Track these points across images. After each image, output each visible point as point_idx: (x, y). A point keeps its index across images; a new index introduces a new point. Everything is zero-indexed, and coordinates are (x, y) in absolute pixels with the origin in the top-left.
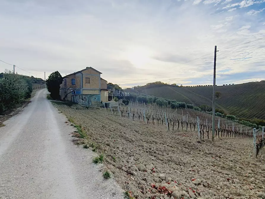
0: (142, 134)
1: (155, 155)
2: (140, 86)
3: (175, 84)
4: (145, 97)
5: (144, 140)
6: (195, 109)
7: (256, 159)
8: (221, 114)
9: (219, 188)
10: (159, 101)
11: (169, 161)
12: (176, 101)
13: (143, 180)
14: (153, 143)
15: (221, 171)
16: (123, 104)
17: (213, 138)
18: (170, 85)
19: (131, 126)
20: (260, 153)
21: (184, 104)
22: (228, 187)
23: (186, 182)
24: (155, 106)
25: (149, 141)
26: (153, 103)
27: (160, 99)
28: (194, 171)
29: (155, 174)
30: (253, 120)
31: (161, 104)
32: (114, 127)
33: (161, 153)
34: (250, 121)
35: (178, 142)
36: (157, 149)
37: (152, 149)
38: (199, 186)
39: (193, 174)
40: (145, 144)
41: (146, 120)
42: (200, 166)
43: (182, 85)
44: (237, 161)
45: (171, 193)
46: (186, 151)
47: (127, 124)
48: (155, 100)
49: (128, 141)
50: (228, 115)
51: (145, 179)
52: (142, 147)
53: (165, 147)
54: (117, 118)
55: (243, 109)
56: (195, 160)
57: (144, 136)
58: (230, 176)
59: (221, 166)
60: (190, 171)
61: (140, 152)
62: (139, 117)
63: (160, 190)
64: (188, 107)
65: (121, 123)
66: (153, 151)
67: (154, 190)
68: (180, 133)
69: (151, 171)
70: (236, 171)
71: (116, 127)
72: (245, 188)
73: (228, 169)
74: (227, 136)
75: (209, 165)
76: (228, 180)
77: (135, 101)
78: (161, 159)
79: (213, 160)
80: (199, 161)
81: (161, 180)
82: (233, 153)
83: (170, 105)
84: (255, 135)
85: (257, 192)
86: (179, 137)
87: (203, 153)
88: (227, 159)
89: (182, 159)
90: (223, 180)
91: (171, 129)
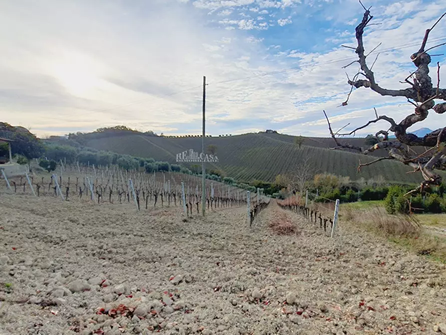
0: (84, 224)
1: (109, 256)
2: (82, 133)
3: (152, 132)
4: (95, 153)
5: (88, 235)
6: (184, 172)
7: (250, 230)
8: (217, 176)
9: (206, 278)
10: (124, 160)
11: (135, 260)
12: (154, 161)
13: (81, 306)
14: (107, 236)
15: (210, 254)
16: (42, 170)
17: (204, 211)
18: (144, 132)
19: (60, 211)
20: (254, 222)
21: (166, 164)
22: (217, 274)
23: (161, 285)
24: (116, 170)
25: (98, 234)
26: (111, 164)
27: (126, 157)
28: (174, 265)
29: (106, 289)
30: (252, 182)
31: (126, 167)
32: (14, 219)
33: (122, 250)
34: (248, 184)
35: (153, 226)
36: (114, 244)
37: (105, 247)
38: (181, 284)
39: (173, 269)
40: (90, 242)
41: (95, 197)
42: (183, 254)
43: (162, 134)
44: (230, 237)
45: (133, 311)
46: (165, 238)
47: (49, 210)
48: (116, 158)
49: (51, 242)
50: (225, 178)
51: (85, 303)
52: (84, 248)
53: (130, 238)
54: (24, 199)
55: (241, 168)
56: (177, 248)
57: (90, 226)
58: (220, 258)
59: (211, 248)
60: (169, 266)
61: (79, 259)
62: (81, 192)
63: (113, 313)
64: (173, 169)
65: (34, 208)
66: (106, 251)
67: (101, 317)
68: (157, 212)
69: (99, 286)
70: (227, 249)
71: (19, 218)
72: (235, 268)
73: (219, 249)
74: (223, 206)
75: (196, 251)
76: (218, 264)
77: (72, 162)
78: (122, 259)
79: (201, 242)
80: (182, 248)
81: (117, 296)
82: (226, 227)
83: (144, 168)
84: (248, 200)
85: (247, 269)
86: (155, 218)
87: (189, 235)
88: (219, 236)
89: (158, 252)
90: (211, 266)
91: (143, 206)
